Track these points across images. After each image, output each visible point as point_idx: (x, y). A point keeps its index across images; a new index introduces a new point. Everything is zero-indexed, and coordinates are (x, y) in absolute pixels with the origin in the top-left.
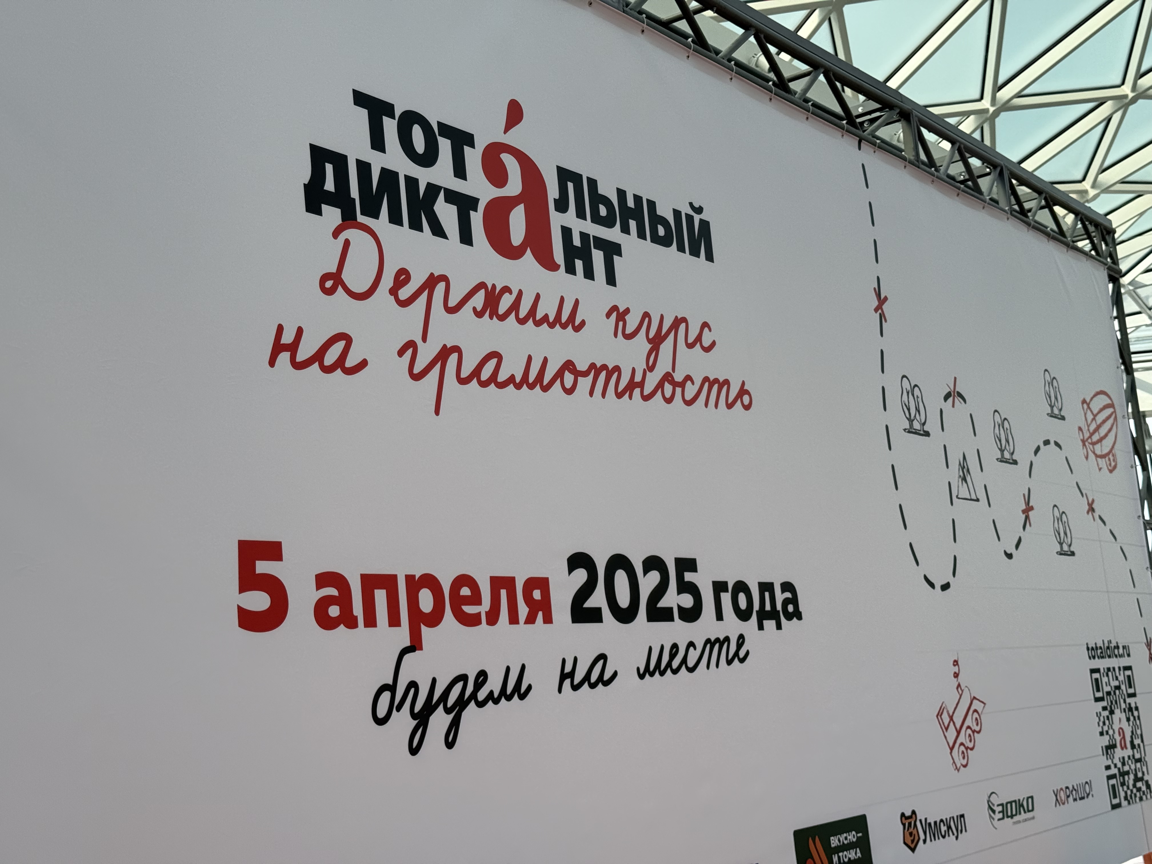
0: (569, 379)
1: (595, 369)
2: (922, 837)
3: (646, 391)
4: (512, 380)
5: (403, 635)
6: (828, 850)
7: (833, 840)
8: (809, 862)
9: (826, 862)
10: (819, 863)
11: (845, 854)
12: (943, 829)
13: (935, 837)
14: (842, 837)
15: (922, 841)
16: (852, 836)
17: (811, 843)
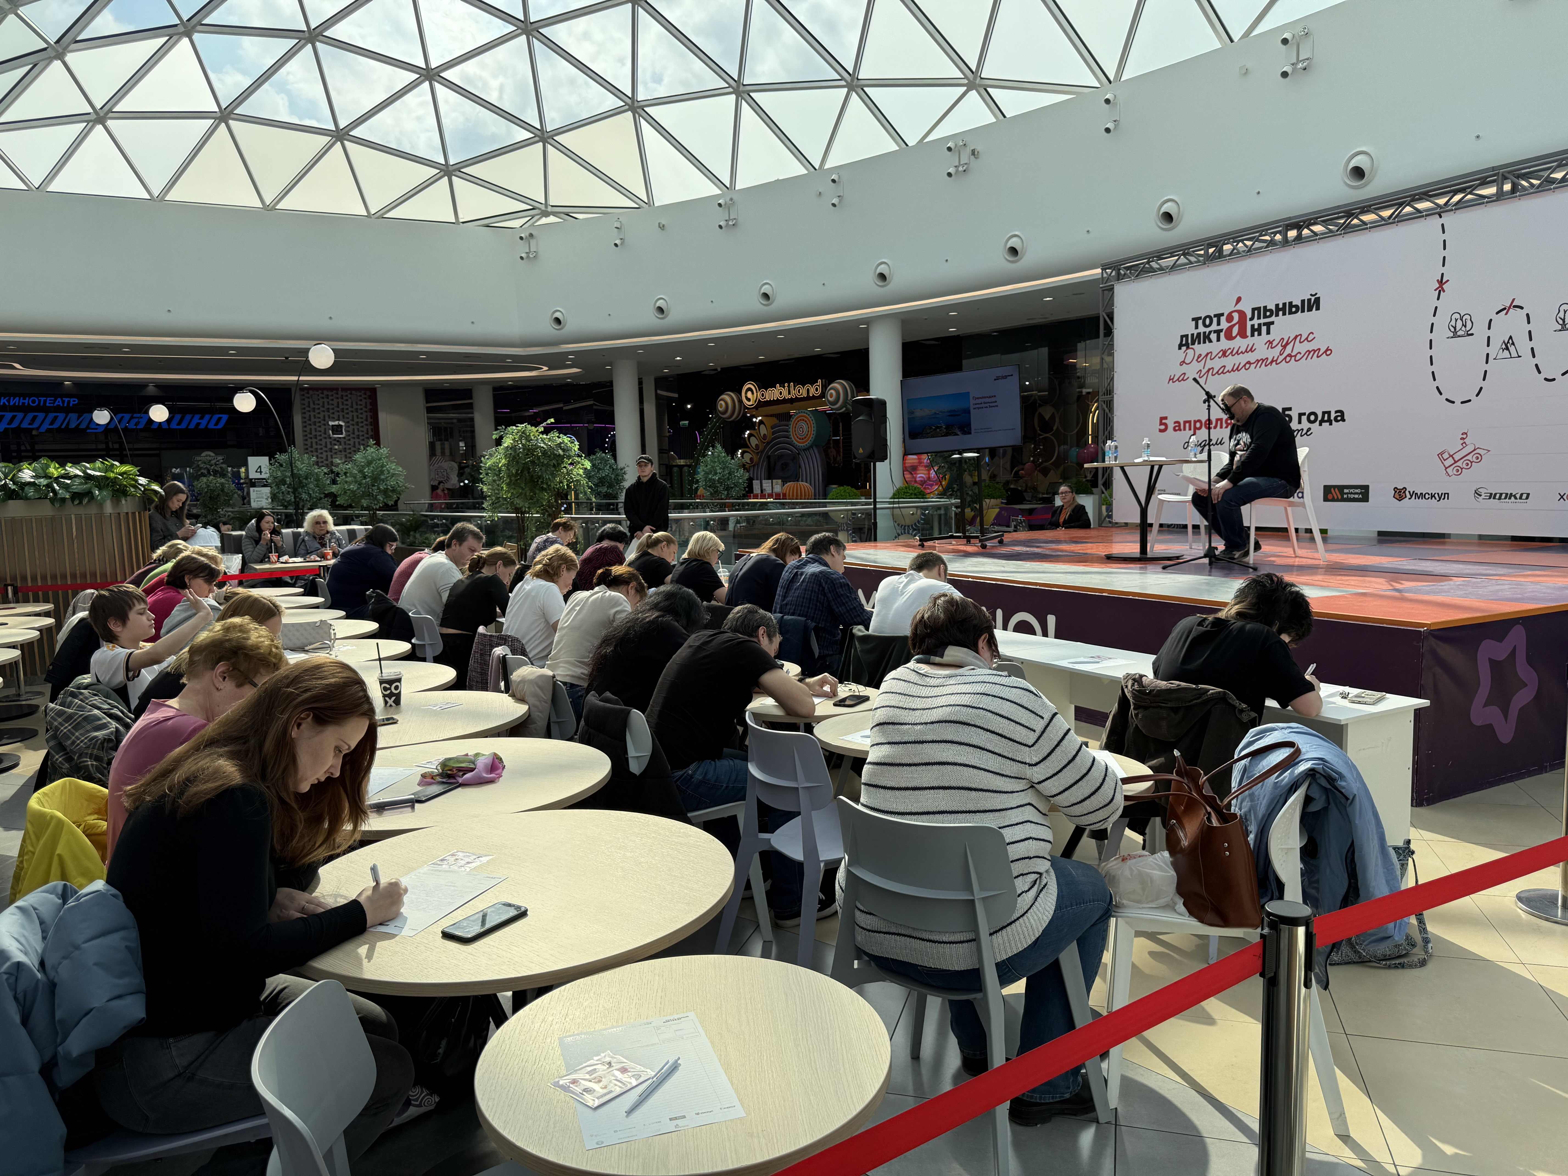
0: (1247, 366)
1: (1258, 361)
2: (1408, 496)
3: (1278, 362)
4: (1228, 371)
5: (1192, 432)
6: (1342, 493)
7: (1346, 491)
8: (1330, 496)
9: (1340, 498)
10: (1336, 498)
11: (1352, 496)
12: (1427, 496)
13: (1419, 498)
14: (1352, 490)
15: (1407, 498)
16: (1358, 491)
17: (1332, 489)
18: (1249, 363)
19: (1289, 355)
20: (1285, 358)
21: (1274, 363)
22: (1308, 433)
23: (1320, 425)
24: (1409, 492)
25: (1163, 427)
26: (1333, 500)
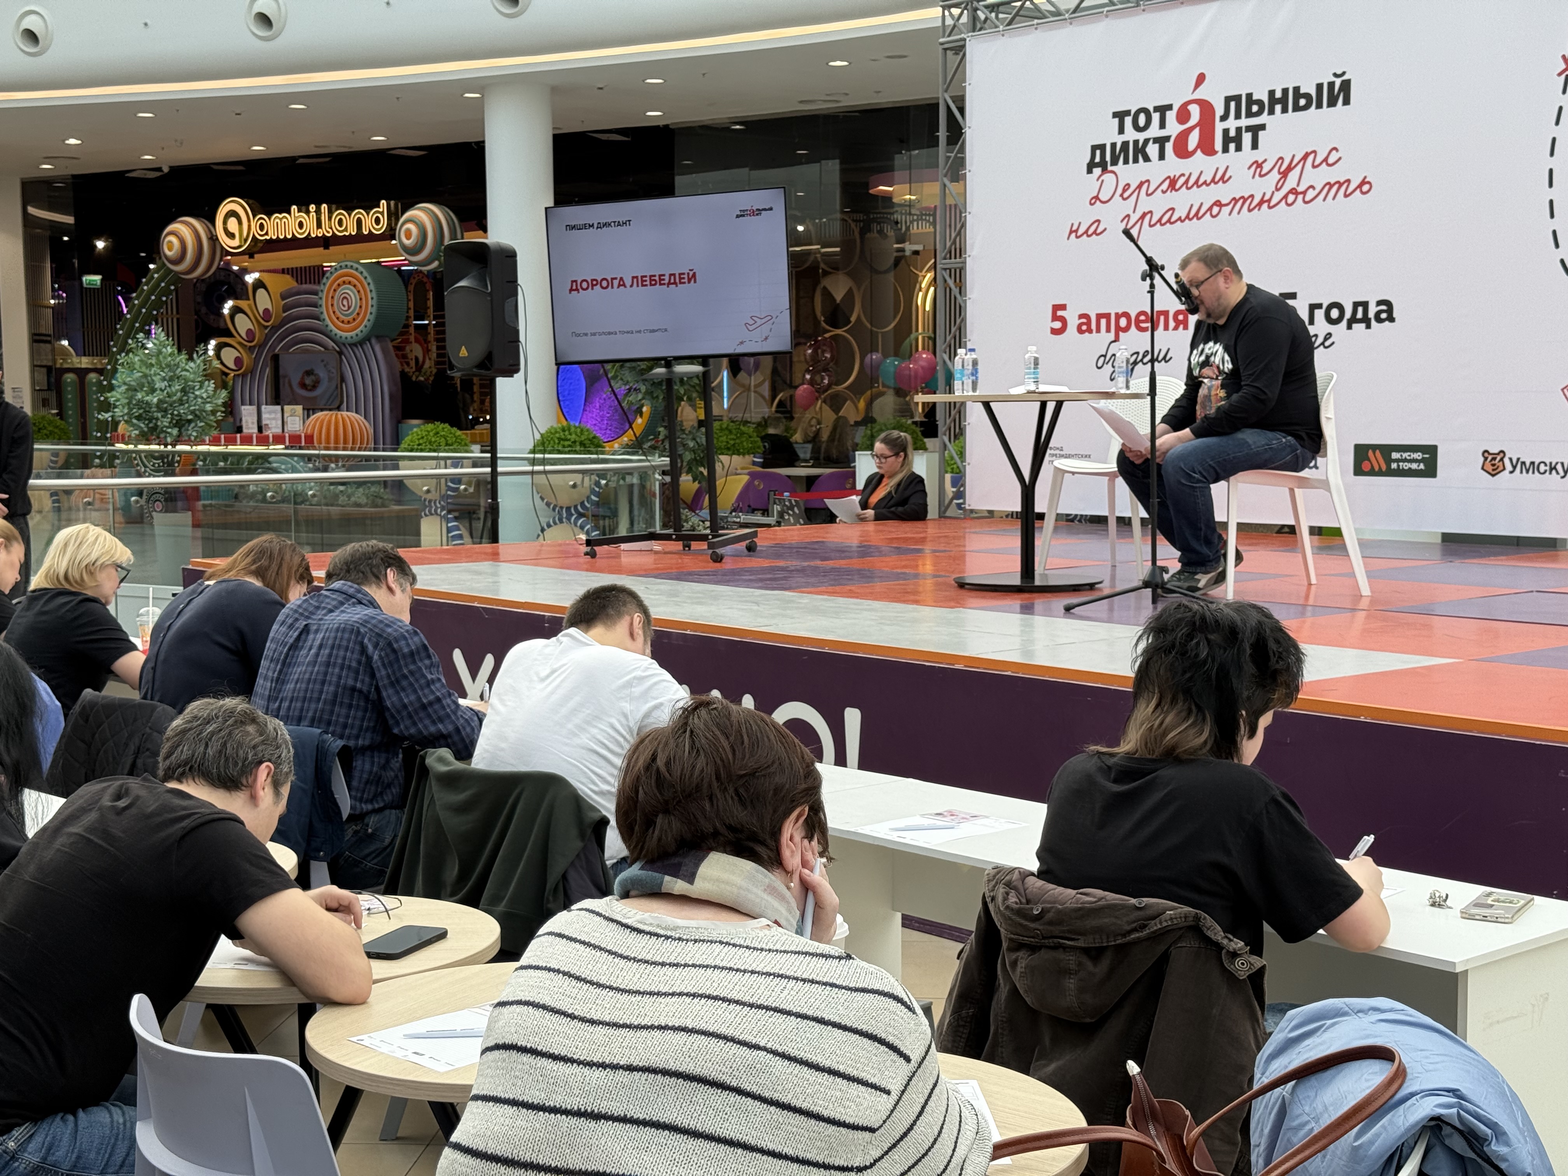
0: (1215, 210)
1: (1235, 200)
2: (1509, 467)
3: (1272, 203)
4: (1180, 219)
5: (1111, 336)
6: (1389, 461)
7: (1395, 455)
8: (1366, 466)
9: (1384, 468)
10: (1377, 469)
11: (1406, 466)
12: (1542, 468)
13: (1527, 471)
14: (1406, 455)
15: (1506, 472)
16: (1418, 456)
17: (1370, 453)
18: (1218, 204)
19: (1294, 191)
20: (1285, 197)
21: (1265, 205)
22: (1327, 343)
23: (1349, 327)
24: (1511, 459)
25: (1058, 325)
26: (1372, 473)
